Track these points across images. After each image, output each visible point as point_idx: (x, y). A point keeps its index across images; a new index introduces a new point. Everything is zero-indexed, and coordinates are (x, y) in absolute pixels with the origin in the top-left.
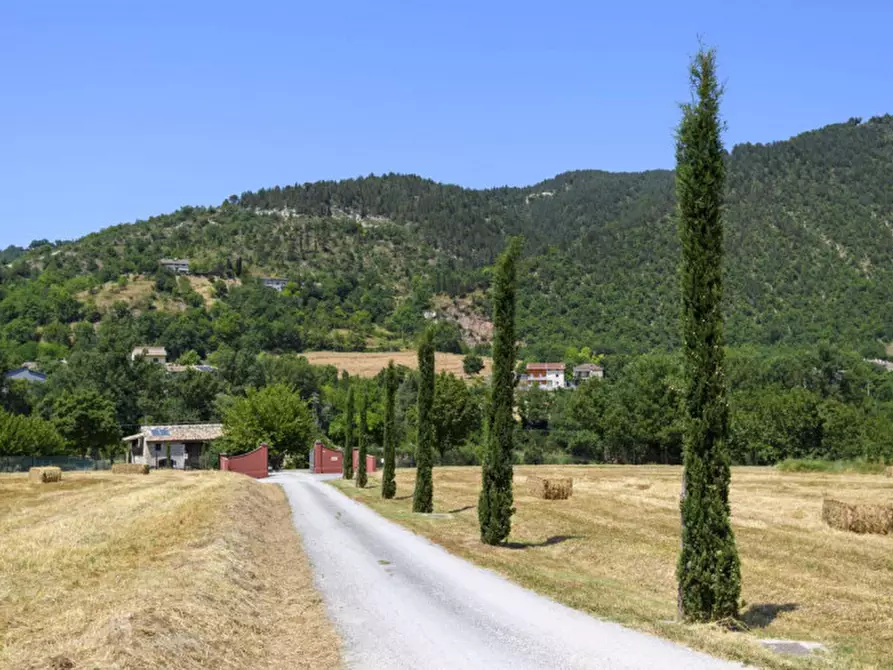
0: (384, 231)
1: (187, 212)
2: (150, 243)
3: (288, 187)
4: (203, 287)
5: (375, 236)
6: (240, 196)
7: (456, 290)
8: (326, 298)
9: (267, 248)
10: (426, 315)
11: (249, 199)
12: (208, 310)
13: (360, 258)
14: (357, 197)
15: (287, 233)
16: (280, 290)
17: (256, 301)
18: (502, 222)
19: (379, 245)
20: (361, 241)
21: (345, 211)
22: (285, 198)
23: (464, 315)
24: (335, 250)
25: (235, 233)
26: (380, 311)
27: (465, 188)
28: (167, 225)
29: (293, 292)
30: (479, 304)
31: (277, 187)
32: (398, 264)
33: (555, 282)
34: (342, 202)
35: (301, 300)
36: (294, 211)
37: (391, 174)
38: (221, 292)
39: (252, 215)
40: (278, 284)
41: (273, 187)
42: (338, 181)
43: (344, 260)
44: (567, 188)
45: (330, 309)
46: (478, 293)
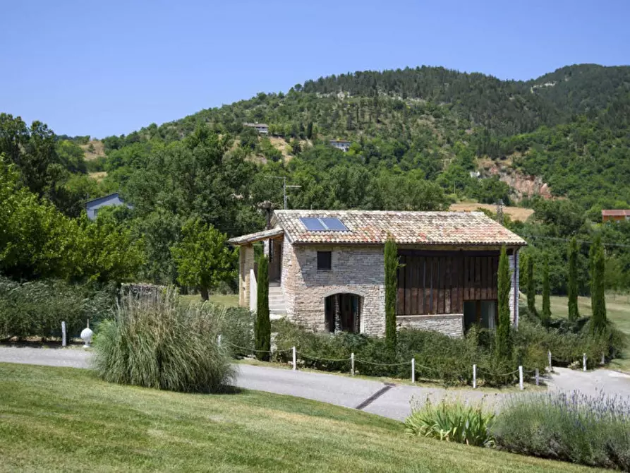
0: (425, 107)
1: (262, 97)
2: (233, 120)
3: (342, 75)
4: (281, 145)
5: (417, 112)
6: (303, 85)
7: (497, 153)
8: (385, 158)
9: (329, 121)
10: (472, 174)
11: (310, 86)
12: (286, 165)
13: (408, 128)
14: (398, 83)
15: (345, 109)
16: (345, 151)
17: (327, 157)
18: (524, 101)
19: (421, 119)
20: (407, 115)
21: (389, 94)
22: (339, 84)
23: (505, 174)
24: (386, 121)
25: (302, 110)
26: (431, 170)
27: (487, 75)
28: (247, 107)
29: (357, 152)
30: (520, 165)
31: (334, 76)
32: (440, 134)
33: (588, 145)
34: (386, 87)
35: (364, 159)
36: (348, 93)
37: (423, 67)
38: (296, 150)
39: (314, 98)
40: (343, 145)
41: (330, 75)
42: (382, 72)
43: (394, 130)
44: (566, 80)
45: (389, 166)
46: (518, 155)
